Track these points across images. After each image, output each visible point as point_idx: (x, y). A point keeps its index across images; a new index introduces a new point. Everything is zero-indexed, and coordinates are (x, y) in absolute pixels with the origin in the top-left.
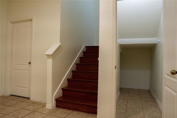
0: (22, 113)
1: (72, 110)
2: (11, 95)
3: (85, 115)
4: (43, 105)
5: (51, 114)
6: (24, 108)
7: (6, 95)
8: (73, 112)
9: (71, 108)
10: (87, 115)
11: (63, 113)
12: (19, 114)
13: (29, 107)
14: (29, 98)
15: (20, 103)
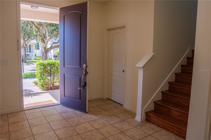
0: (113, 120)
1: (161, 127)
2: (108, 99)
3: (174, 138)
4: (133, 116)
5: (138, 127)
6: (116, 115)
7: (104, 98)
8: (162, 131)
9: (160, 126)
10: (177, 138)
11: (151, 129)
12: (111, 120)
13: (120, 114)
14: (123, 105)
15: (114, 109)
